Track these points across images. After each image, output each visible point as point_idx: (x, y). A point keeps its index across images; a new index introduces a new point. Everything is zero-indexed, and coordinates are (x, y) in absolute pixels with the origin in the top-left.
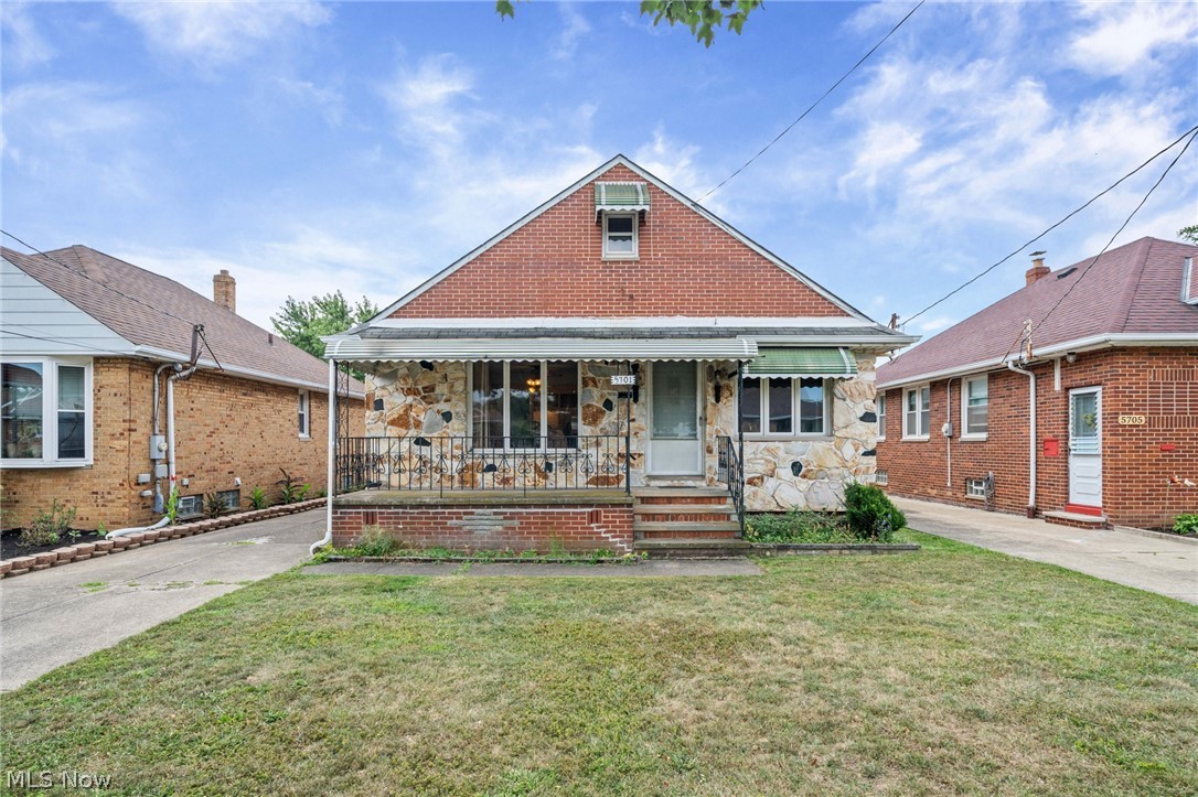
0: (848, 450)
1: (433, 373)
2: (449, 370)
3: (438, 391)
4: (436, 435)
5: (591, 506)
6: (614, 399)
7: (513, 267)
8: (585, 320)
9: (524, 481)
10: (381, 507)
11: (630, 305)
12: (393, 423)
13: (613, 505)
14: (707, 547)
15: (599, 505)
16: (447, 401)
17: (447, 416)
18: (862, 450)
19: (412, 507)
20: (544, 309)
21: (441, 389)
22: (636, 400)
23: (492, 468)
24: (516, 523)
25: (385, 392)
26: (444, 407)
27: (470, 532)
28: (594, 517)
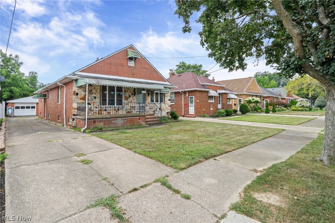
0: (167, 106)
1: (92, 87)
2: (96, 87)
3: (93, 91)
4: (92, 102)
5: (139, 116)
6: (131, 95)
7: (110, 64)
8: (125, 78)
10: (97, 119)
11: (133, 76)
12: (81, 99)
14: (157, 123)
16: (95, 94)
17: (95, 98)
18: (169, 106)
19: (104, 118)
20: (117, 74)
21: (94, 91)
22: (135, 95)
23: (106, 110)
25: (78, 91)
26: (95, 95)
27: (117, 123)
28: (139, 119)
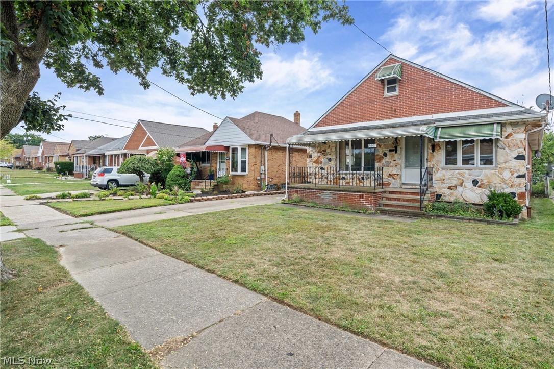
0: (507, 175)
1: (325, 145)
2: (331, 144)
3: (327, 151)
4: (326, 166)
5: (360, 192)
6: (387, 152)
7: (352, 105)
8: (377, 122)
9: (354, 183)
10: (300, 188)
11: (395, 113)
12: (314, 162)
13: (368, 193)
14: (404, 212)
15: (363, 192)
16: (330, 154)
17: (330, 160)
18: (516, 175)
19: (307, 189)
20: (362, 119)
21: (328, 150)
22: (396, 152)
23: (343, 178)
24: (336, 197)
25: (312, 152)
26: (329, 157)
27: (323, 199)
28: (361, 197)
